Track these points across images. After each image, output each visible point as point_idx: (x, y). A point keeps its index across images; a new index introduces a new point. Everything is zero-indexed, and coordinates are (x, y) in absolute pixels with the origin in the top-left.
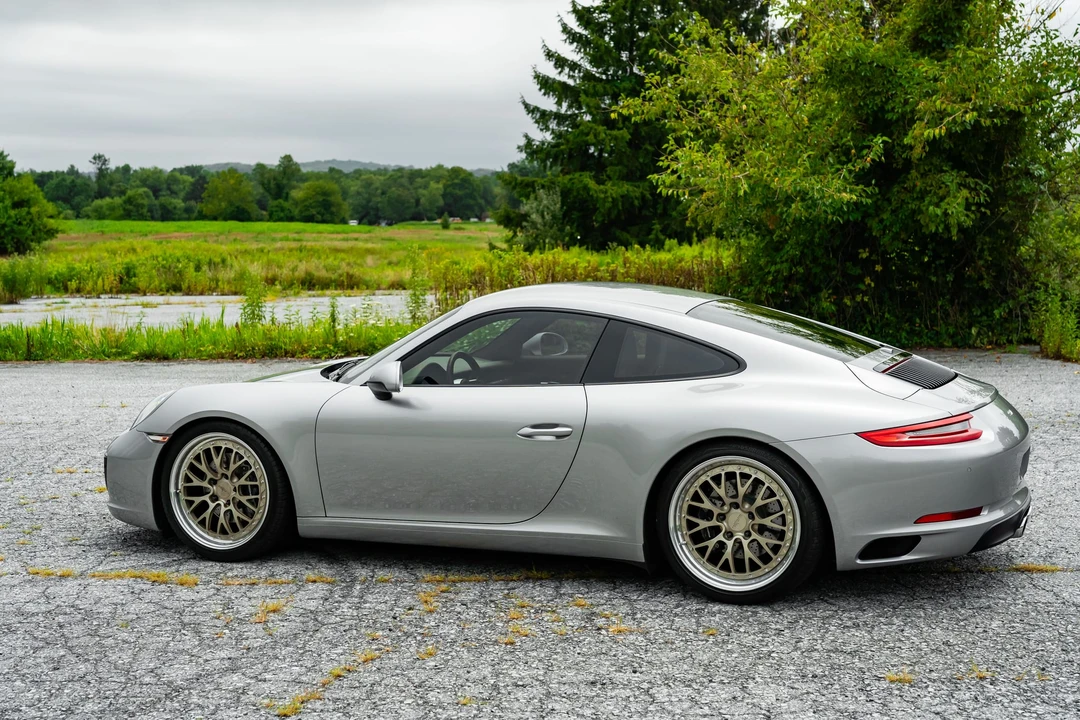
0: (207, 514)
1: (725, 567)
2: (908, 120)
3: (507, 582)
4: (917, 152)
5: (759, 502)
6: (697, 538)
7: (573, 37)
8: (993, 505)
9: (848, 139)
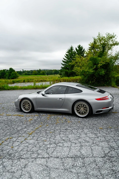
0: (25, 108)
1: (81, 114)
2: (98, 64)
3: (57, 115)
4: (99, 67)
5: (84, 107)
6: (77, 111)
7: (66, 57)
8: (110, 107)
9: (92, 66)
